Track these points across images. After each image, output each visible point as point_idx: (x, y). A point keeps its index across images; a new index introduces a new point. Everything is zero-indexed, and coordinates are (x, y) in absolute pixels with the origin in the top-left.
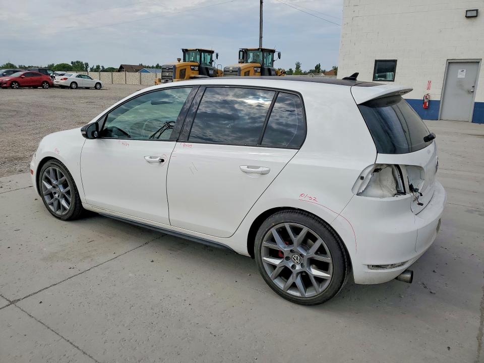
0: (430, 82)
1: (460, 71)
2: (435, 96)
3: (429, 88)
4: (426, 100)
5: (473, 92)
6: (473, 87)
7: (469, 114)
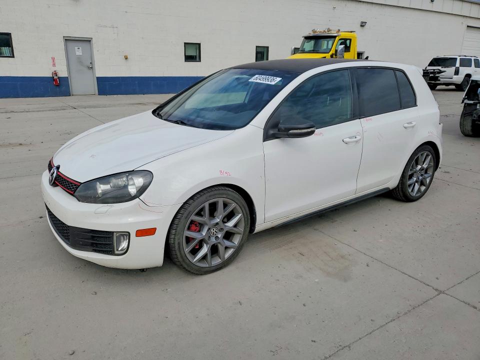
0: (53, 59)
1: (76, 48)
2: (63, 73)
3: (54, 65)
4: (55, 77)
5: (92, 68)
6: (91, 63)
7: (94, 87)
